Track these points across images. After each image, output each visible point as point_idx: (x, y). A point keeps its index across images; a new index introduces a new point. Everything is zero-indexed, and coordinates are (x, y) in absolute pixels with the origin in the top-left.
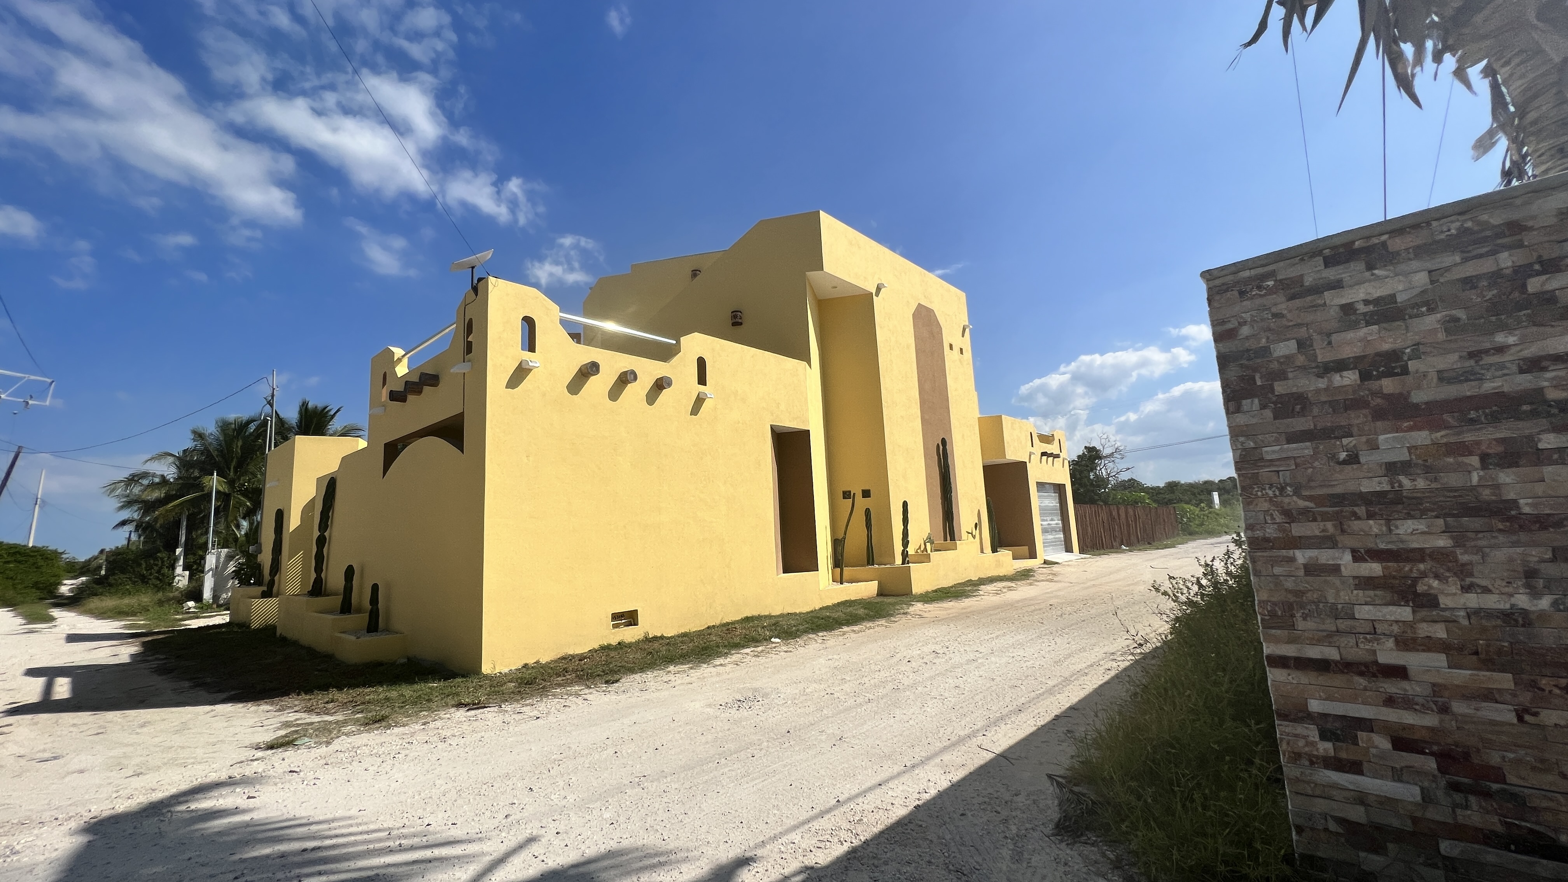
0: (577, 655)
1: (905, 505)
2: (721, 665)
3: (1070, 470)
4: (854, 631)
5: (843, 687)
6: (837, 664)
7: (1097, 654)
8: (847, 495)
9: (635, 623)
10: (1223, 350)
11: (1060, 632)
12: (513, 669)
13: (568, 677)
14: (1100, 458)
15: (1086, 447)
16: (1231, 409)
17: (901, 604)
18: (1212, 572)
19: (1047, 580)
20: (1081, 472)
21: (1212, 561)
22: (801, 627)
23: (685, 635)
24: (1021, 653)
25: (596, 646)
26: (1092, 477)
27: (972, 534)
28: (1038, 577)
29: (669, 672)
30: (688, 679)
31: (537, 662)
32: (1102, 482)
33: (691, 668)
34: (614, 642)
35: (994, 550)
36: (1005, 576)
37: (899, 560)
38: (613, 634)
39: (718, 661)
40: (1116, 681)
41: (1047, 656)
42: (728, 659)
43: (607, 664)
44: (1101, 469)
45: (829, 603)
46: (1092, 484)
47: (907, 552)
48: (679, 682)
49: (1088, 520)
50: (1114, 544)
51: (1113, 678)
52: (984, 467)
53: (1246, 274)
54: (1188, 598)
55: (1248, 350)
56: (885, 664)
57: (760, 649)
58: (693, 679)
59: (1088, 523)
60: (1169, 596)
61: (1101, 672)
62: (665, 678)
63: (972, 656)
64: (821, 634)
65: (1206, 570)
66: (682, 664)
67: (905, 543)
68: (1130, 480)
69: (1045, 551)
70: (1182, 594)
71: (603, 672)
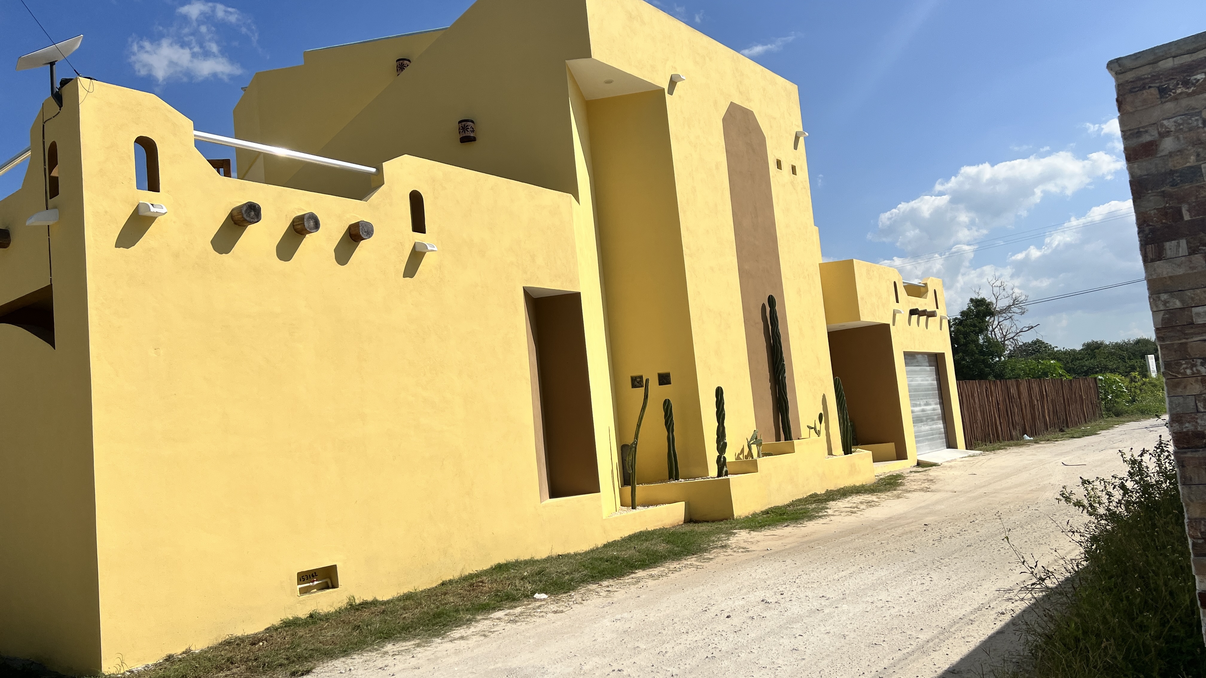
0: (248, 637)
1: (719, 392)
2: (462, 638)
3: (951, 332)
4: (652, 576)
5: (635, 659)
6: (627, 626)
7: (987, 593)
8: (637, 382)
9: (334, 585)
10: (1138, 172)
11: (939, 564)
12: (150, 663)
13: (234, 670)
14: (992, 314)
15: (972, 300)
16: (1150, 256)
17: (718, 533)
18: (1140, 469)
19: (922, 490)
20: (966, 335)
21: (1141, 455)
22: (577, 575)
23: (408, 597)
24: (884, 596)
25: (276, 621)
26: (981, 341)
27: (815, 428)
28: (908, 486)
29: (386, 653)
30: (414, 662)
31: (187, 652)
32: (995, 347)
33: (418, 645)
34: (303, 613)
35: (847, 451)
36: (863, 486)
37: (713, 471)
38: (299, 602)
39: (457, 633)
40: (1013, 628)
41: (920, 598)
42: (472, 629)
43: (294, 646)
44: (993, 330)
45: (616, 536)
46: (982, 352)
47: (725, 458)
48: (400, 666)
49: (977, 400)
50: (1014, 433)
51: (1007, 625)
52: (828, 333)
53: (1168, 64)
54: (1108, 510)
55: (1172, 172)
56: (695, 622)
57: (518, 610)
58: (421, 661)
59: (977, 406)
60: (1084, 506)
61: (992, 617)
62: (380, 663)
63: (816, 604)
64: (605, 583)
65: (1132, 468)
66: (405, 640)
67: (722, 446)
68: (1035, 343)
69: (917, 448)
70: (1100, 503)
71: (287, 659)
